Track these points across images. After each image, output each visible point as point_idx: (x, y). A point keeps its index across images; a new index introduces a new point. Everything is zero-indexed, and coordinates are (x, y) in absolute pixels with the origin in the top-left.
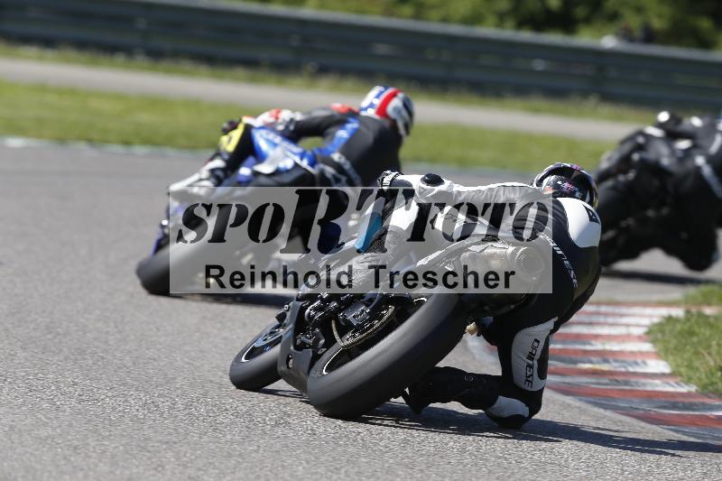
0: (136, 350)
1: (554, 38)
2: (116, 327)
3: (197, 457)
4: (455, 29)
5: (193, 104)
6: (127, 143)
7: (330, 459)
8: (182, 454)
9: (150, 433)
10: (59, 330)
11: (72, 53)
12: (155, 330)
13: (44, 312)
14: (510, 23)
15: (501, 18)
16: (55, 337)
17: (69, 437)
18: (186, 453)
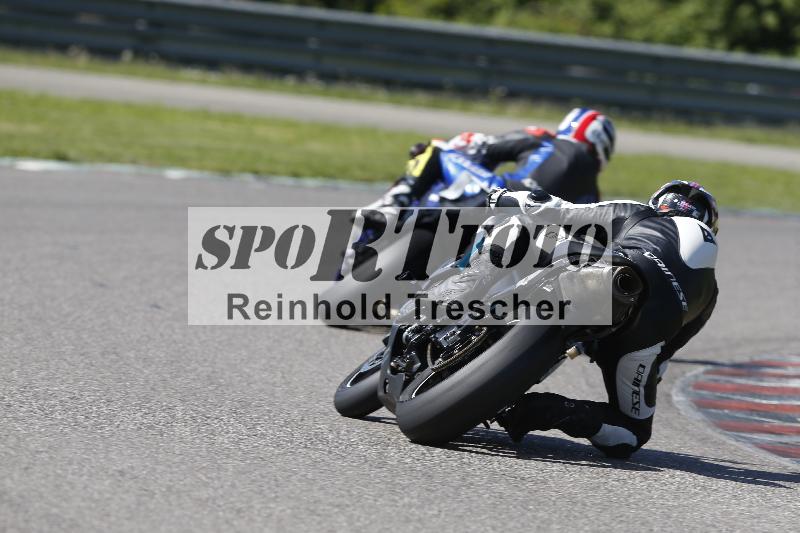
0: (305, 403)
1: (771, 60)
2: (283, 377)
3: (371, 523)
4: (660, 49)
5: (369, 132)
6: (296, 175)
7: (519, 525)
8: (355, 517)
9: (320, 495)
10: (222, 381)
11: (236, 76)
12: (326, 381)
13: (205, 360)
14: (721, 43)
15: (712, 37)
16: (217, 389)
17: (232, 499)
18: (359, 517)
